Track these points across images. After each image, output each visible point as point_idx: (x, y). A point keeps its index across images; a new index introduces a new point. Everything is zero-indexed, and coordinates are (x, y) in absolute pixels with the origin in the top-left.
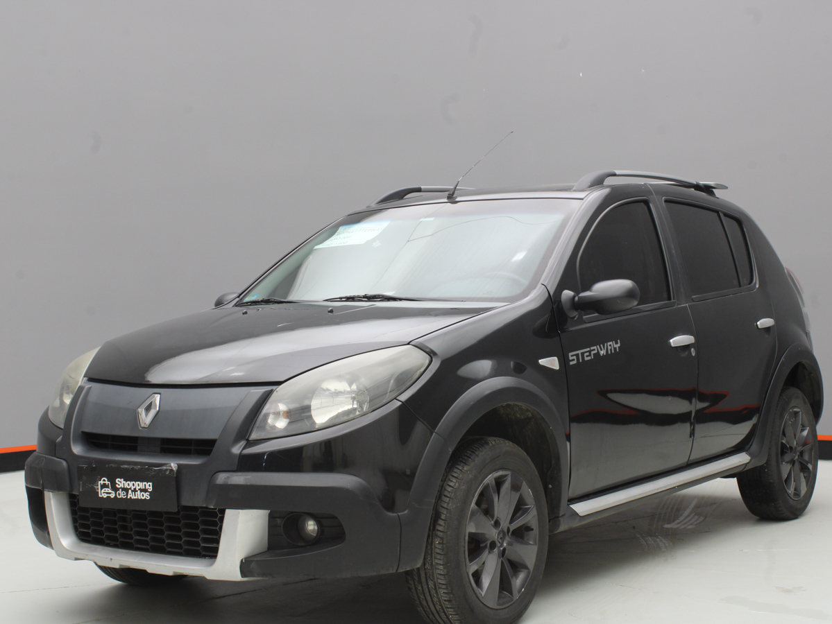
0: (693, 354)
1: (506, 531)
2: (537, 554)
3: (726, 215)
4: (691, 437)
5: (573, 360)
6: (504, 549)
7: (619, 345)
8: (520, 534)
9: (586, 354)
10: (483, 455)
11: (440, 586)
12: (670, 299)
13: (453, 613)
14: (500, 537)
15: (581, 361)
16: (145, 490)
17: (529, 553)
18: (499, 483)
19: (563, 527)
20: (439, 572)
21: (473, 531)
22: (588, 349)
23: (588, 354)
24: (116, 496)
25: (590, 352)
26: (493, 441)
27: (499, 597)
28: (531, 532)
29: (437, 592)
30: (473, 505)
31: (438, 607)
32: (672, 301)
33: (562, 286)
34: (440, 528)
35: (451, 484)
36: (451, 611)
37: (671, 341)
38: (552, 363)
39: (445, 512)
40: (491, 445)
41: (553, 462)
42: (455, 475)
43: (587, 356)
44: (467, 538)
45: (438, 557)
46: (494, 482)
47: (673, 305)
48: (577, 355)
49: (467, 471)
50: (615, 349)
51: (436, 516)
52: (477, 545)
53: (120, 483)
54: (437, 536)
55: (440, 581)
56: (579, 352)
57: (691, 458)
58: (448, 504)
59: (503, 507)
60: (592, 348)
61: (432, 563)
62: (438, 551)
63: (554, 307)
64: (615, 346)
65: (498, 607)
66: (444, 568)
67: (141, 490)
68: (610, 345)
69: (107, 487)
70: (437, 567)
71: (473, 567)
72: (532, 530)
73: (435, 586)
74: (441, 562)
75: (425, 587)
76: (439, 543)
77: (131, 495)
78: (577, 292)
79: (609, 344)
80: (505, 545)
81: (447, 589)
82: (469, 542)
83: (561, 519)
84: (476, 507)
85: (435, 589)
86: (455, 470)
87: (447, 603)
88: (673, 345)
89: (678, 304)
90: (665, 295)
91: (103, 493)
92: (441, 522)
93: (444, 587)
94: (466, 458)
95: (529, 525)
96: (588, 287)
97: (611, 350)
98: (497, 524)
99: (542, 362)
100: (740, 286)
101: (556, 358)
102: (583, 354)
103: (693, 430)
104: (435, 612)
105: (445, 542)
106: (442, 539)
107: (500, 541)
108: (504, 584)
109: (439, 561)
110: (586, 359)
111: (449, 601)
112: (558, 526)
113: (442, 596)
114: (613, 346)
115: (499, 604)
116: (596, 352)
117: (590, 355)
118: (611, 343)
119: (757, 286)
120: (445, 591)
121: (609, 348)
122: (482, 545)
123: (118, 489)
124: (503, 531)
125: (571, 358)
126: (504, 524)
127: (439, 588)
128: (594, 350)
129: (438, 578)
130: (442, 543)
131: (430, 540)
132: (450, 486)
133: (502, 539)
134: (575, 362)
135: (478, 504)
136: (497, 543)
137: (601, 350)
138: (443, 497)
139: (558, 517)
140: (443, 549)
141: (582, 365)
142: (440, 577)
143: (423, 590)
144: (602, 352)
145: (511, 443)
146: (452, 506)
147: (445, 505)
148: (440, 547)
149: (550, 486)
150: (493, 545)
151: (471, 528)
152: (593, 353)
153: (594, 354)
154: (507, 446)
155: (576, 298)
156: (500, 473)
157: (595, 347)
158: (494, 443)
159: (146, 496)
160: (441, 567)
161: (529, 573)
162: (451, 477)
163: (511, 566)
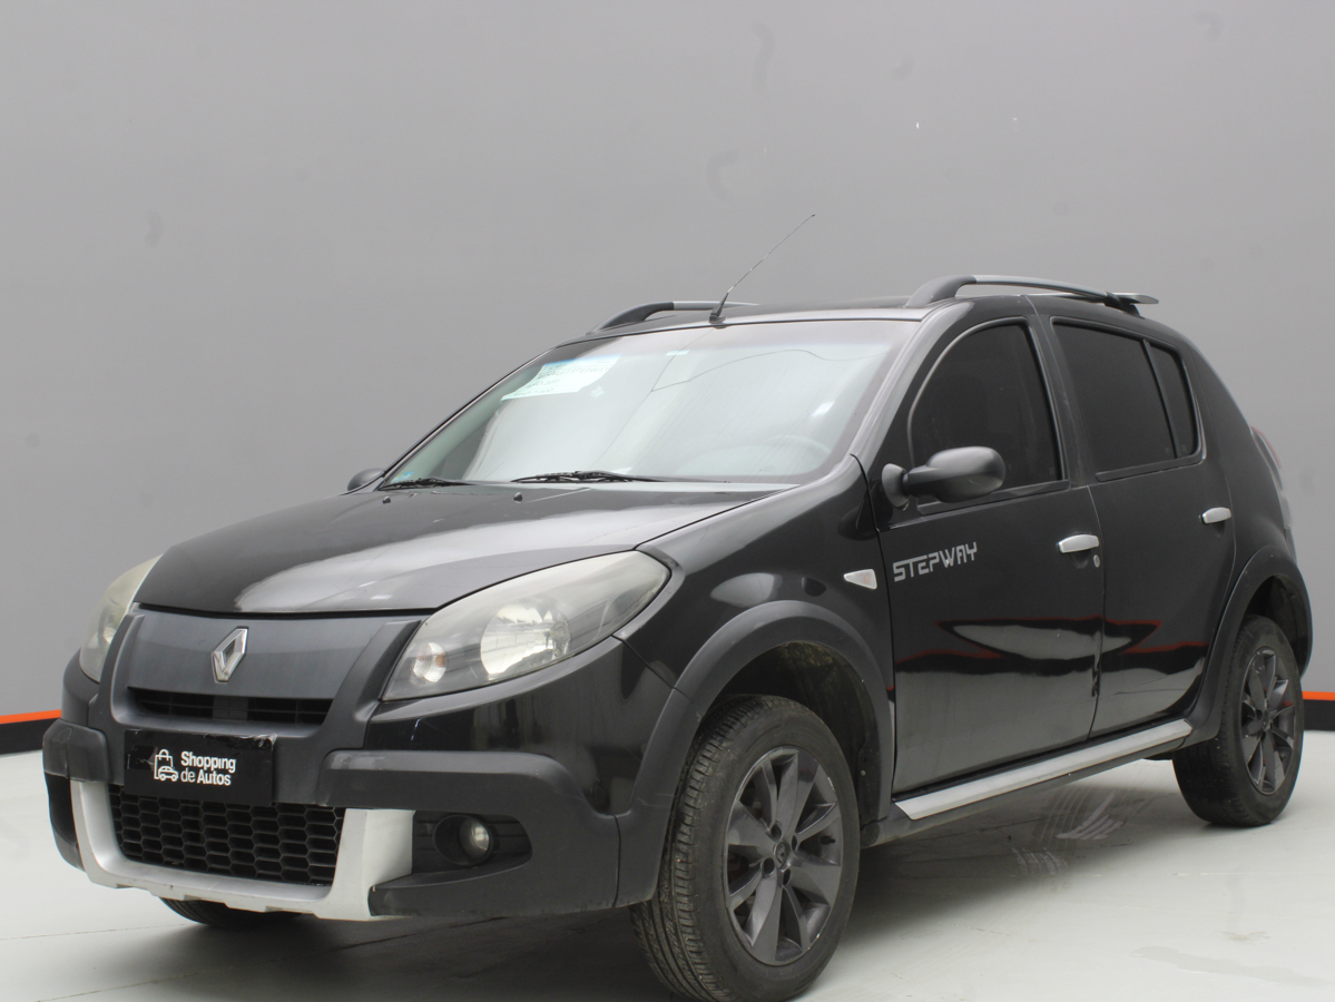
0: (1097, 564)
1: (790, 842)
2: (841, 880)
3: (1154, 345)
4: (1093, 695)
5: (901, 574)
6: (788, 872)
7: (975, 550)
8: (814, 848)
9: (920, 565)
10: (752, 724)
11: (684, 928)
12: (1060, 477)
13: (705, 972)
14: (780, 852)
15: (912, 575)
16: (224, 771)
17: (828, 878)
18: (779, 768)
19: (883, 838)
20: (681, 906)
21: (736, 842)
22: (925, 557)
23: (924, 564)
24: (179, 779)
25: (927, 561)
26: (769, 701)
27: (779, 947)
28: (832, 846)
29: (678, 940)
30: (736, 802)
31: (681, 962)
32: (1064, 480)
33: (883, 457)
34: (684, 838)
35: (702, 769)
36: (700, 969)
37: (1061, 543)
38: (865, 578)
39: (691, 813)
40: (766, 708)
41: (868, 734)
42: (708, 755)
43: (923, 568)
44: (726, 854)
45: (681, 883)
46: (770, 767)
47: (1065, 486)
48: (907, 567)
49: (727, 749)
50: (969, 556)
51: (677, 820)
52: (742, 865)
53: (188, 758)
54: (678, 850)
55: (683, 922)
56: (910, 561)
57: (1094, 729)
58: (696, 800)
59: (785, 806)
60: (931, 556)
61: (670, 892)
62: (680, 874)
63: (871, 492)
64: (969, 552)
65: (778, 963)
66: (689, 901)
67: (219, 771)
68: (961, 551)
69: (168, 763)
70: (679, 898)
71: (736, 900)
72: (833, 841)
73: (676, 929)
74: (685, 892)
75: (660, 930)
76: (682, 862)
77: (203, 778)
78: (907, 467)
79: (958, 548)
80: (789, 864)
81: (694, 933)
82: (729, 862)
83: (881, 825)
84: (741, 805)
85: (676, 934)
86: (708, 747)
87: (694, 956)
88: (1063, 550)
89: (1073, 486)
90: (1052, 471)
91: (161, 774)
92: (685, 829)
93: (689, 930)
94: (725, 728)
95: (829, 834)
96: (923, 459)
97: (962, 558)
98: (775, 832)
99: (849, 577)
100: (1176, 457)
101: (871, 572)
102: (915, 564)
103: (1098, 684)
104: (676, 970)
105: (690, 859)
106: (686, 855)
107: (781, 859)
108: (787, 926)
109: (681, 889)
110: (921, 572)
111: (698, 953)
112: (876, 836)
113: (686, 945)
114: (965, 551)
115: (778, 959)
116: (937, 561)
117: (928, 566)
118: (962, 547)
119: (1204, 457)
120: (691, 937)
121: (959, 555)
122: (751, 865)
123: (183, 768)
124: (785, 843)
125: (896, 571)
126: (788, 832)
127: (682, 932)
128: (935, 558)
129: (679, 917)
130: (686, 862)
131: (667, 857)
132: (700, 772)
133: (785, 855)
134: (903, 577)
135: (744, 800)
136: (776, 862)
137: (946, 558)
138: (688, 790)
139: (876, 821)
140: (687, 871)
141: (914, 582)
142: (683, 915)
143: (657, 937)
144: (948, 562)
145: (799, 705)
146: (702, 804)
147: (691, 803)
148: (683, 867)
149: (863, 773)
150: (769, 866)
151: (733, 838)
152: (932, 562)
153: (934, 565)
154: (789, 709)
155: (906, 477)
156: (780, 752)
157: (936, 554)
158: (770, 705)
159: (226, 780)
160: (685, 899)
161: (828, 909)
162: (701, 758)
163: (797, 900)
